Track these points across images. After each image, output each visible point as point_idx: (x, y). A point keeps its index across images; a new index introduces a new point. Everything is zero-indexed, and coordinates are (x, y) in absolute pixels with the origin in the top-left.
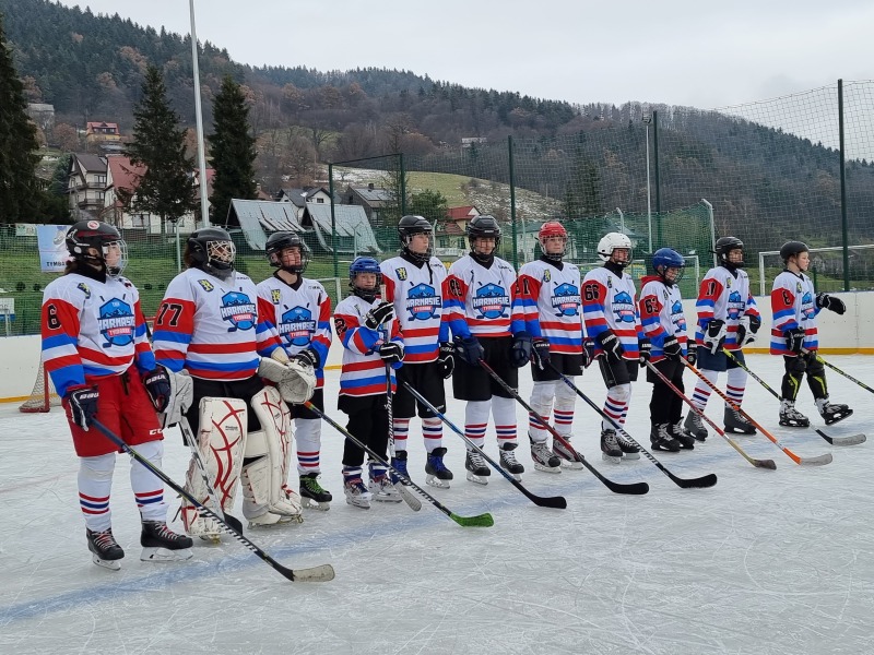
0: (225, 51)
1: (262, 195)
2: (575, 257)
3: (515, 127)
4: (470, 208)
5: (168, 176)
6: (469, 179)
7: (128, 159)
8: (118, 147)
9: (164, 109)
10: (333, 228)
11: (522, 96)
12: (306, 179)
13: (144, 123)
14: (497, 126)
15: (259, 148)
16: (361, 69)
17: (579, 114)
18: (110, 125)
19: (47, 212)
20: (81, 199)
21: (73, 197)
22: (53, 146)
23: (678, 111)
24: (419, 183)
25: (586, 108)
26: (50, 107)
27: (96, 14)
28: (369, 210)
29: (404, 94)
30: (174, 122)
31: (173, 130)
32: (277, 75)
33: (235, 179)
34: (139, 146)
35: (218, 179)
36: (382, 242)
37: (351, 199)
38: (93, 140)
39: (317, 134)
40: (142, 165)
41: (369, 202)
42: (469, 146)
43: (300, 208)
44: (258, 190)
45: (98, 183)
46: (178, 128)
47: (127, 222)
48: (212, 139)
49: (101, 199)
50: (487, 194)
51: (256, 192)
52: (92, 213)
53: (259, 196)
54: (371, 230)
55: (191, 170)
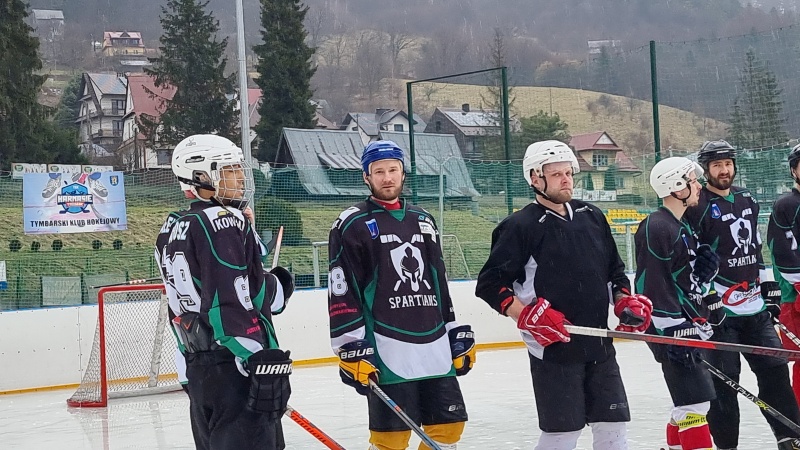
1: (322, 122)
5: (201, 99)
7: (153, 79)
8: (142, 63)
9: (199, 14)
10: (413, 164)
13: (173, 32)
15: (319, 60)
17: (750, 5)
18: (133, 35)
19: (51, 148)
20: (95, 130)
21: (85, 129)
22: (62, 64)
26: (59, 14)
28: (462, 139)
30: (212, 29)
31: (210, 40)
33: (287, 102)
34: (166, 62)
35: (266, 103)
36: (479, 181)
37: (439, 124)
38: (112, 55)
39: (395, 41)
40: (171, 86)
41: (462, 130)
42: (598, 51)
43: (372, 137)
44: (318, 117)
45: (115, 109)
46: (217, 37)
47: (151, 160)
48: (257, 50)
49: (119, 130)
50: (622, 115)
51: (315, 119)
52: (108, 148)
53: (320, 124)
54: (464, 166)
55: (231, 91)
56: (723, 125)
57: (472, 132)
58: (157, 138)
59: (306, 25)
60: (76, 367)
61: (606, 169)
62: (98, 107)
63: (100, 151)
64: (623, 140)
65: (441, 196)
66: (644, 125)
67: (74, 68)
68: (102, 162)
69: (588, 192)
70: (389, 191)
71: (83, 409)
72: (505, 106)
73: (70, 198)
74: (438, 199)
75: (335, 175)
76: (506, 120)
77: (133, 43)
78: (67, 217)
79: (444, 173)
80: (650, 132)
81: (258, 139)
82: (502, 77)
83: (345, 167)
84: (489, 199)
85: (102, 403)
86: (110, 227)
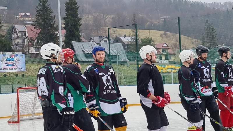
4: (163, 44)
5: (48, 33)
6: (163, 32)
7: (33, 27)
8: (30, 22)
9: (47, 8)
10: (110, 52)
13: (39, 13)
15: (82, 22)
17: (207, 6)
18: (28, 14)
19: (3, 47)
20: (16, 42)
21: (13, 41)
22: (7, 22)
25: (209, 4)
26: (6, 8)
28: (124, 45)
30: (51, 13)
31: (50, 16)
33: (73, 34)
34: (37, 22)
35: (67, 34)
36: (129, 57)
37: (117, 40)
38: (21, 20)
39: (105, 16)
40: (39, 29)
41: (124, 42)
42: (163, 19)
43: (98, 44)
44: (82, 38)
45: (22, 36)
47: (33, 50)
48: (64, 19)
49: (23, 42)
50: (170, 38)
51: (81, 39)
52: (20, 47)
53: (82, 40)
54: (125, 53)
55: (57, 30)
56: (199, 41)
57: (127, 43)
58: (35, 44)
59: (79, 11)
60: (10, 111)
61: (165, 54)
62: (17, 35)
63: (18, 48)
64: (170, 45)
65: (118, 61)
66: (177, 41)
67: (10, 24)
68: (19, 51)
69: (161, 60)
70: (102, 60)
71: (12, 124)
72: (136, 35)
73: (9, 62)
74: (117, 62)
75: (87, 55)
76: (136, 39)
77: (28, 16)
78: (8, 67)
79: (119, 55)
80: (178, 43)
81: (64, 44)
82: (135, 27)
83: (90, 53)
84: (132, 62)
85: (18, 122)
86: (21, 70)
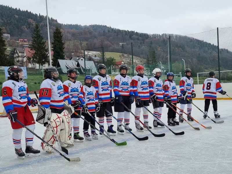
0: (56, 20)
1: (66, 58)
2: (150, 74)
3: (134, 40)
4: (122, 62)
5: (41, 53)
6: (122, 54)
7: (30, 49)
8: (27, 46)
9: (40, 36)
10: (85, 67)
11: (135, 32)
12: (78, 54)
13: (34, 39)
14: (129, 40)
15: (66, 46)
16: (93, 25)
17: (150, 37)
18: (25, 40)
19: (8, 63)
20: (17, 60)
21: (15, 59)
22: (10, 46)
23: (176, 36)
24: (108, 55)
25: (152, 35)
26: (9, 35)
27: (21, 10)
28: (95, 62)
29: (104, 31)
30: (43, 39)
32: (70, 26)
33: (59, 54)
34: (33, 46)
35: (54, 54)
37: (90, 59)
38: (21, 44)
39: (81, 42)
40: (34, 50)
41: (95, 60)
42: (122, 45)
45: (22, 55)
46: (44, 41)
47: (30, 66)
48: (53, 43)
49: (23, 60)
52: (20, 63)
54: (95, 68)
55: (47, 52)
57: (97, 61)
58: (31, 61)
59: (63, 39)
65: (91, 73)
67: (13, 47)
72: (103, 55)
76: (103, 59)
79: (91, 69)
80: (131, 61)
81: (53, 62)
82: (103, 50)
